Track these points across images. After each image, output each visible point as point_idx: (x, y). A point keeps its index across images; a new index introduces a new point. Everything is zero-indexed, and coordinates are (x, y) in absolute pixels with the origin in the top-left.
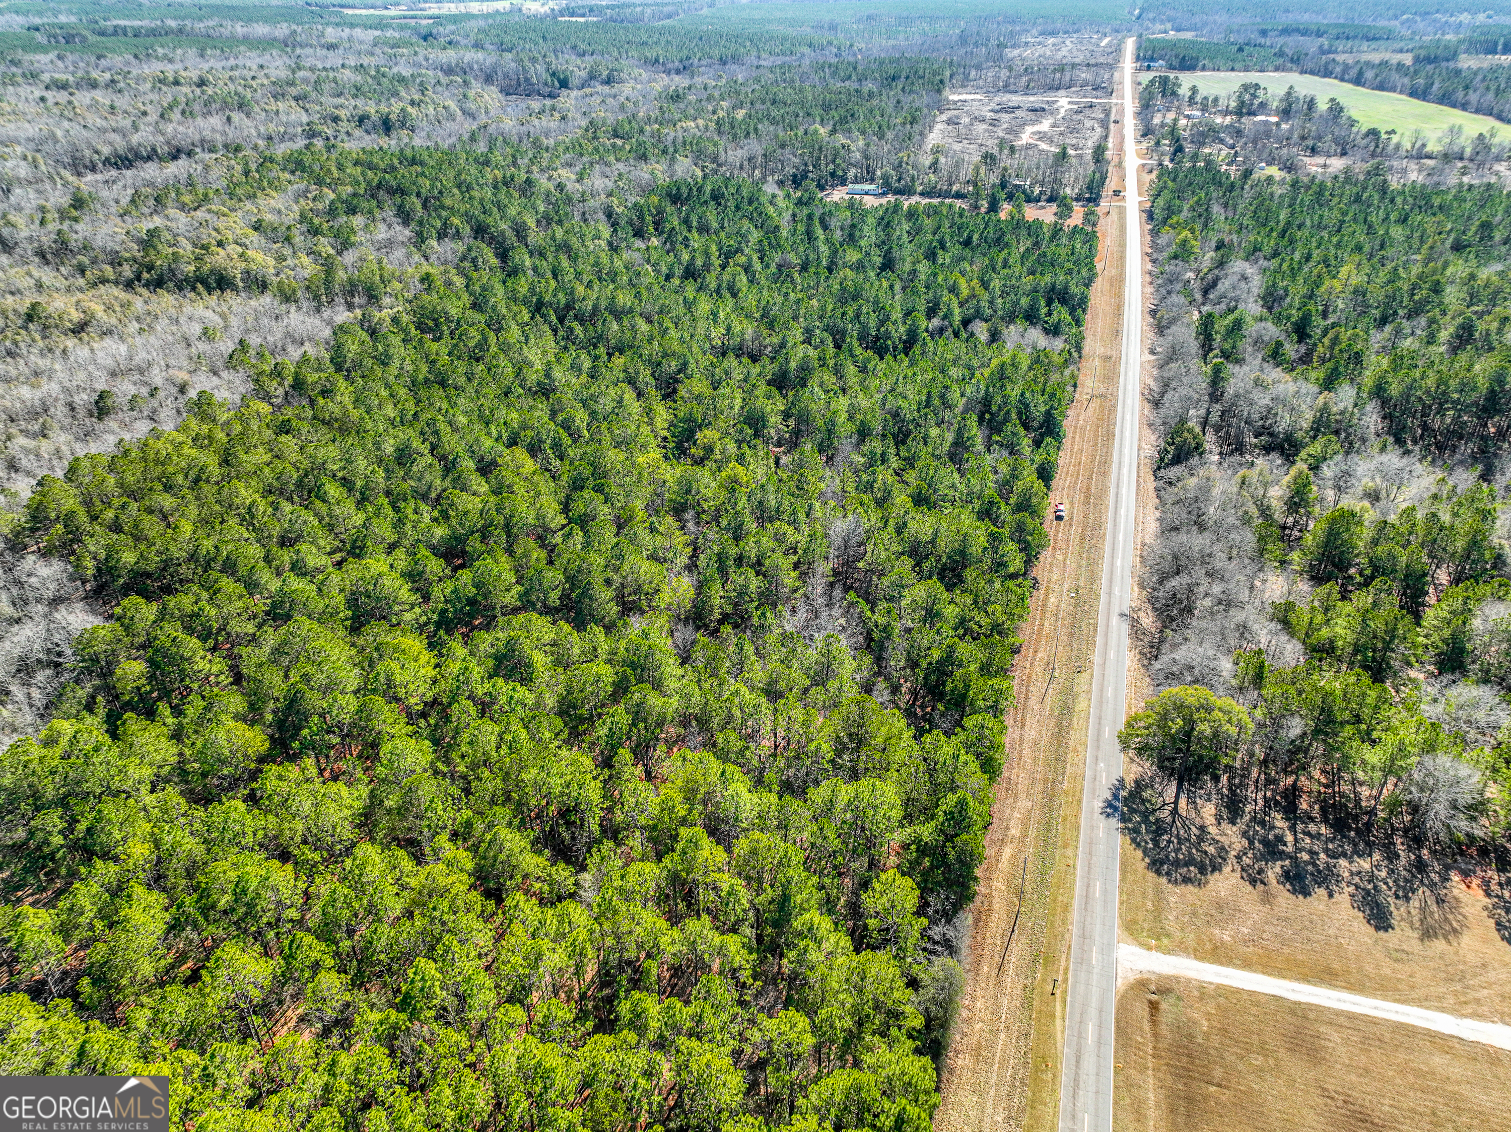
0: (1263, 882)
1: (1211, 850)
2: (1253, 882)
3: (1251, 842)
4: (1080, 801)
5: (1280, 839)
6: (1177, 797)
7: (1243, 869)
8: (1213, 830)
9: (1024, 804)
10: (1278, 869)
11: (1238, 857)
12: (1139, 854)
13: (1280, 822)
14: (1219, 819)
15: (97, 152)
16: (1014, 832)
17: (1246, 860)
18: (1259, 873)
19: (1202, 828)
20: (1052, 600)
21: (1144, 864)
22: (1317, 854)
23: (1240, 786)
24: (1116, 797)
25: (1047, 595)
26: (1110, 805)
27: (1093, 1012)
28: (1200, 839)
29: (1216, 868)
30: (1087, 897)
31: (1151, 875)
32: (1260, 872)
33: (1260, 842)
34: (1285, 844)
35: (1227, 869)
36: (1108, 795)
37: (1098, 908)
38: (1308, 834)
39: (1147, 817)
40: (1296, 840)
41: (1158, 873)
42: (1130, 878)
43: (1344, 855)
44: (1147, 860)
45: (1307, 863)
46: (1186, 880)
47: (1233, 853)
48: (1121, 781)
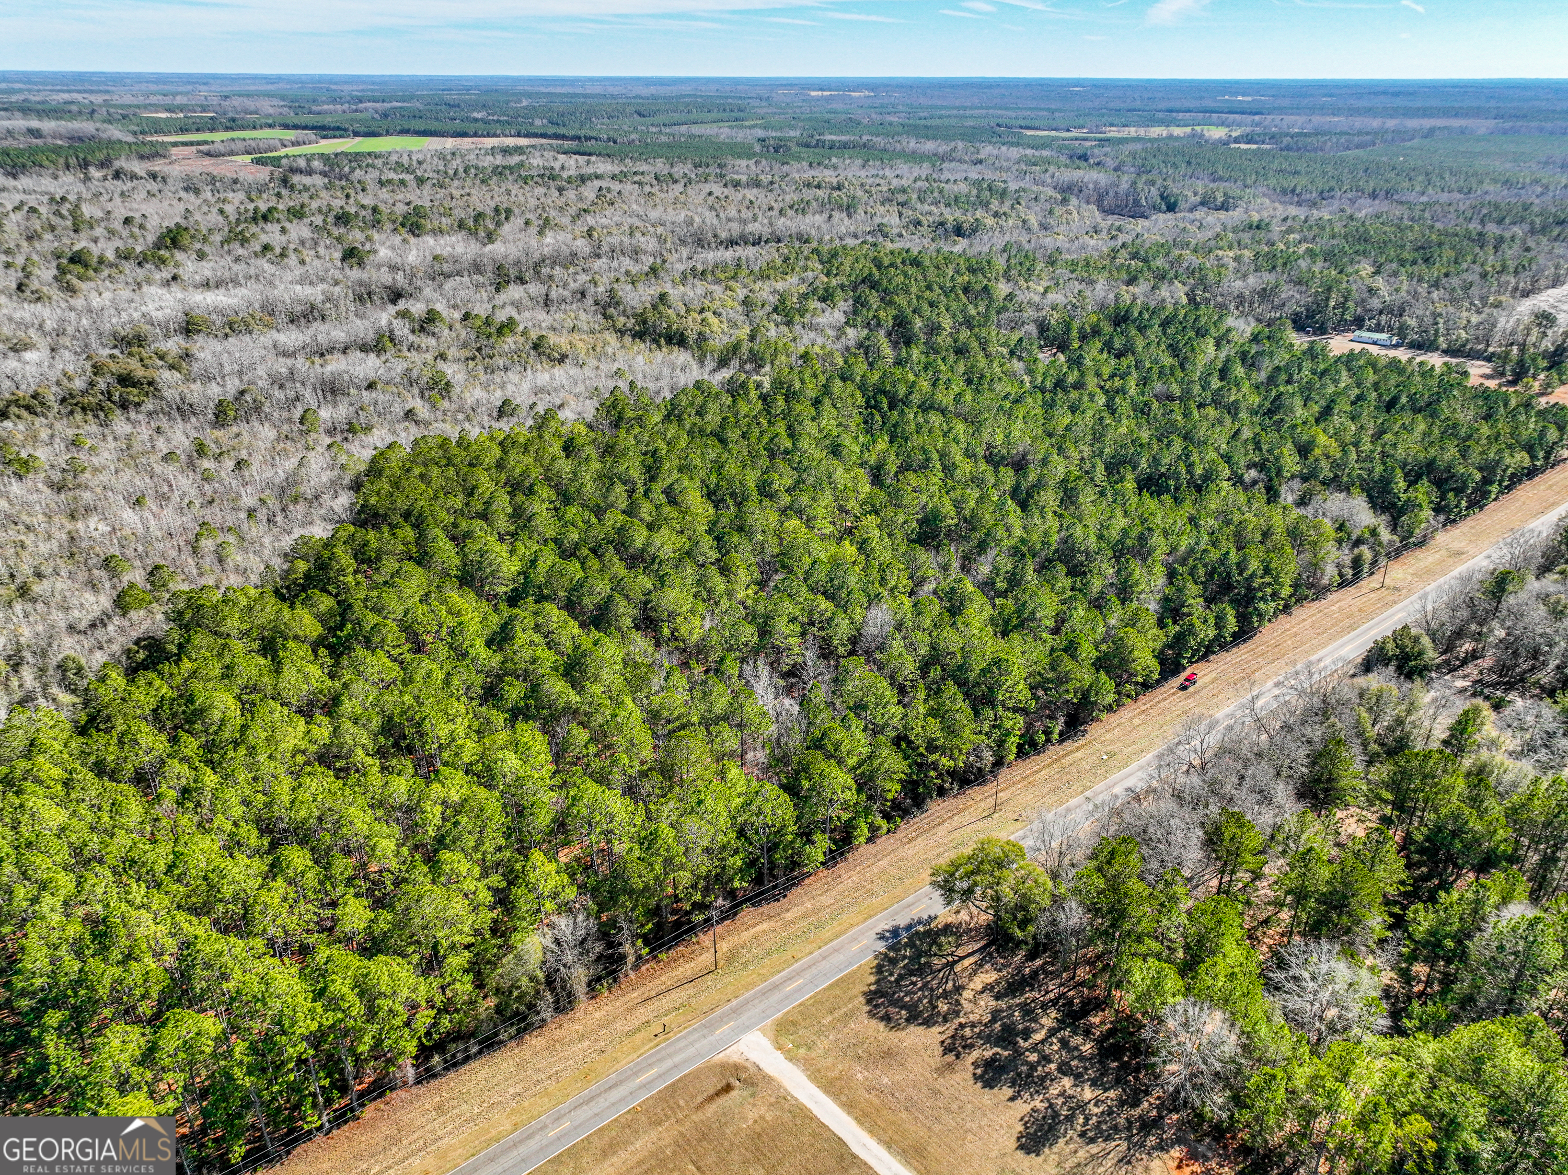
0: (958, 1056)
1: (943, 1007)
2: (947, 1050)
3: (994, 1020)
4: (871, 917)
5: (1026, 1034)
6: (969, 955)
7: (953, 1037)
8: (967, 994)
9: (827, 899)
10: (988, 1054)
11: (962, 1026)
12: (872, 979)
13: (1048, 1021)
14: (988, 988)
15: (715, 236)
16: (789, 916)
17: (968, 1032)
18: (964, 1047)
19: (958, 989)
20: (1079, 755)
21: (866, 989)
22: (1050, 1061)
23: (1047, 973)
24: (909, 927)
25: (1078, 749)
26: (895, 932)
27: (669, 1063)
28: (945, 995)
29: (928, 1023)
30: (776, 987)
31: (862, 1000)
32: (971, 1046)
33: (1003, 1025)
34: (1026, 1040)
35: (936, 1029)
36: (903, 922)
37: (776, 997)
38: (1064, 1043)
39: (920, 956)
40: (1042, 1042)
41: (869, 1002)
42: (838, 992)
43: (1078, 1076)
44: (873, 988)
45: (1027, 1063)
46: (887, 1018)
47: (963, 1020)
48: (931, 919)
